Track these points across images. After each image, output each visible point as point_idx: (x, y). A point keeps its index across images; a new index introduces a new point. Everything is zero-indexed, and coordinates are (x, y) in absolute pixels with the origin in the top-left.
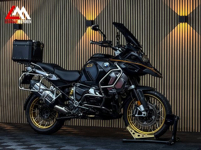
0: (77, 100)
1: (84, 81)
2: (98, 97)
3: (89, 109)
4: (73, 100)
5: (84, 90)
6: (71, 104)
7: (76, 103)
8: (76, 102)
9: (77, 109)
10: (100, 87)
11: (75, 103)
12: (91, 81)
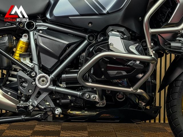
0: (43, 69)
1: (67, 17)
2: (135, 60)
3: (83, 94)
4: (33, 69)
5: (67, 43)
6: (26, 81)
7: (40, 77)
8: (43, 77)
9: (44, 95)
10: (148, 31)
11: (39, 80)
12: (95, 14)
